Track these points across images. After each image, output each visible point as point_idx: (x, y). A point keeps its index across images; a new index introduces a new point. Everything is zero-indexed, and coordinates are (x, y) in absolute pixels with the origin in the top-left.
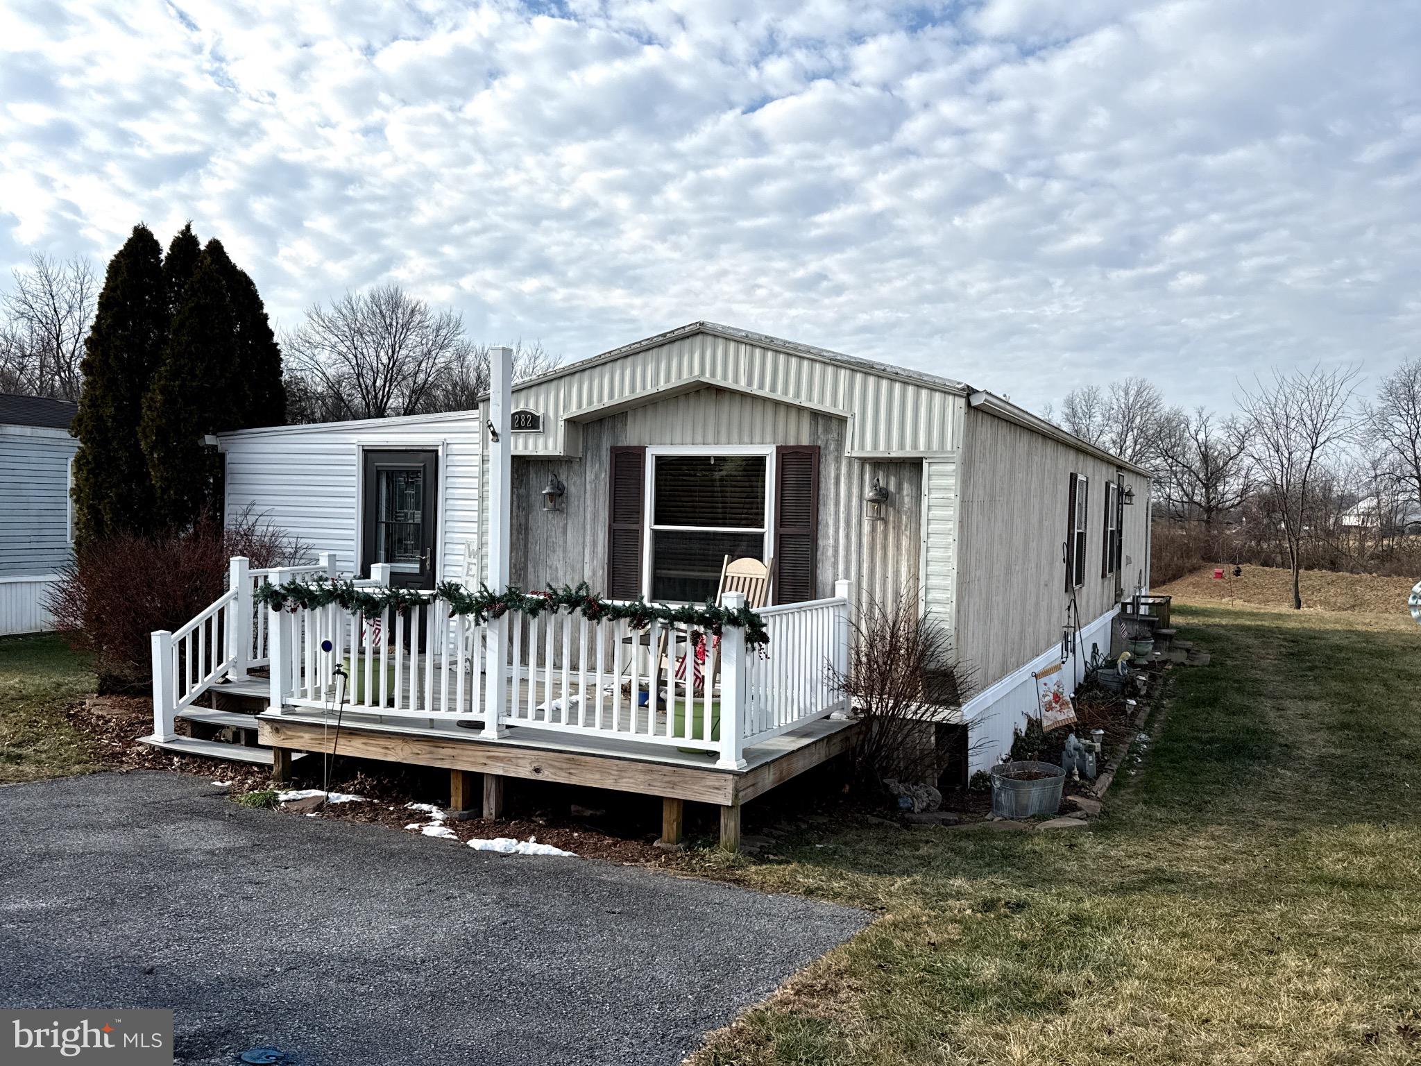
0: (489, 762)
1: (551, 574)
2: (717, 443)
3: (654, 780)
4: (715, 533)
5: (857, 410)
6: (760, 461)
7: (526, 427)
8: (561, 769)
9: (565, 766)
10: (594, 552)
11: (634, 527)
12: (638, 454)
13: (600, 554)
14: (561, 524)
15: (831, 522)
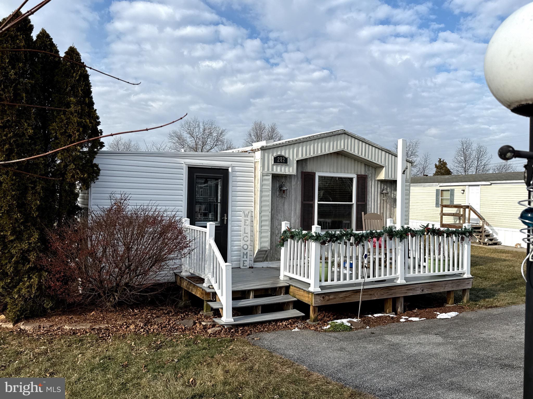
0: (407, 291)
1: (278, 223)
2: (337, 172)
3: (453, 285)
4: (339, 204)
5: (387, 165)
6: (351, 179)
7: (282, 163)
8: (429, 288)
9: (430, 287)
10: (295, 213)
11: (311, 203)
12: (312, 175)
13: (298, 214)
14: (282, 202)
15: (370, 200)
